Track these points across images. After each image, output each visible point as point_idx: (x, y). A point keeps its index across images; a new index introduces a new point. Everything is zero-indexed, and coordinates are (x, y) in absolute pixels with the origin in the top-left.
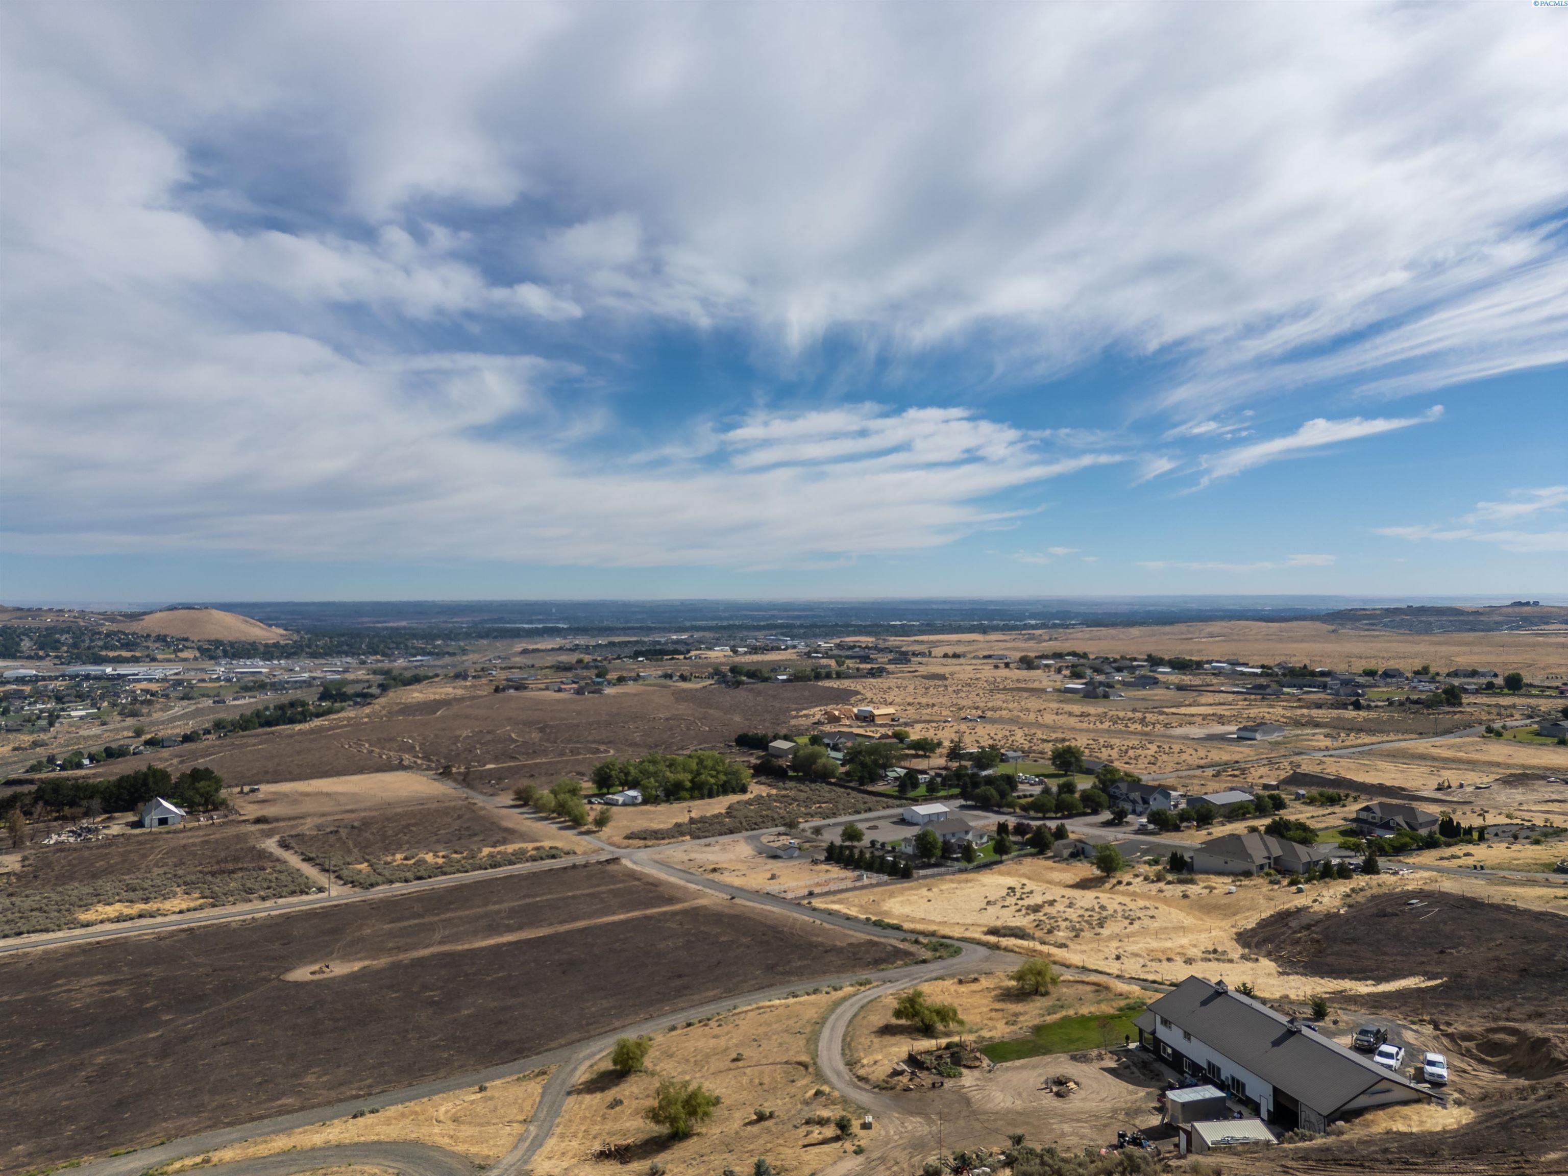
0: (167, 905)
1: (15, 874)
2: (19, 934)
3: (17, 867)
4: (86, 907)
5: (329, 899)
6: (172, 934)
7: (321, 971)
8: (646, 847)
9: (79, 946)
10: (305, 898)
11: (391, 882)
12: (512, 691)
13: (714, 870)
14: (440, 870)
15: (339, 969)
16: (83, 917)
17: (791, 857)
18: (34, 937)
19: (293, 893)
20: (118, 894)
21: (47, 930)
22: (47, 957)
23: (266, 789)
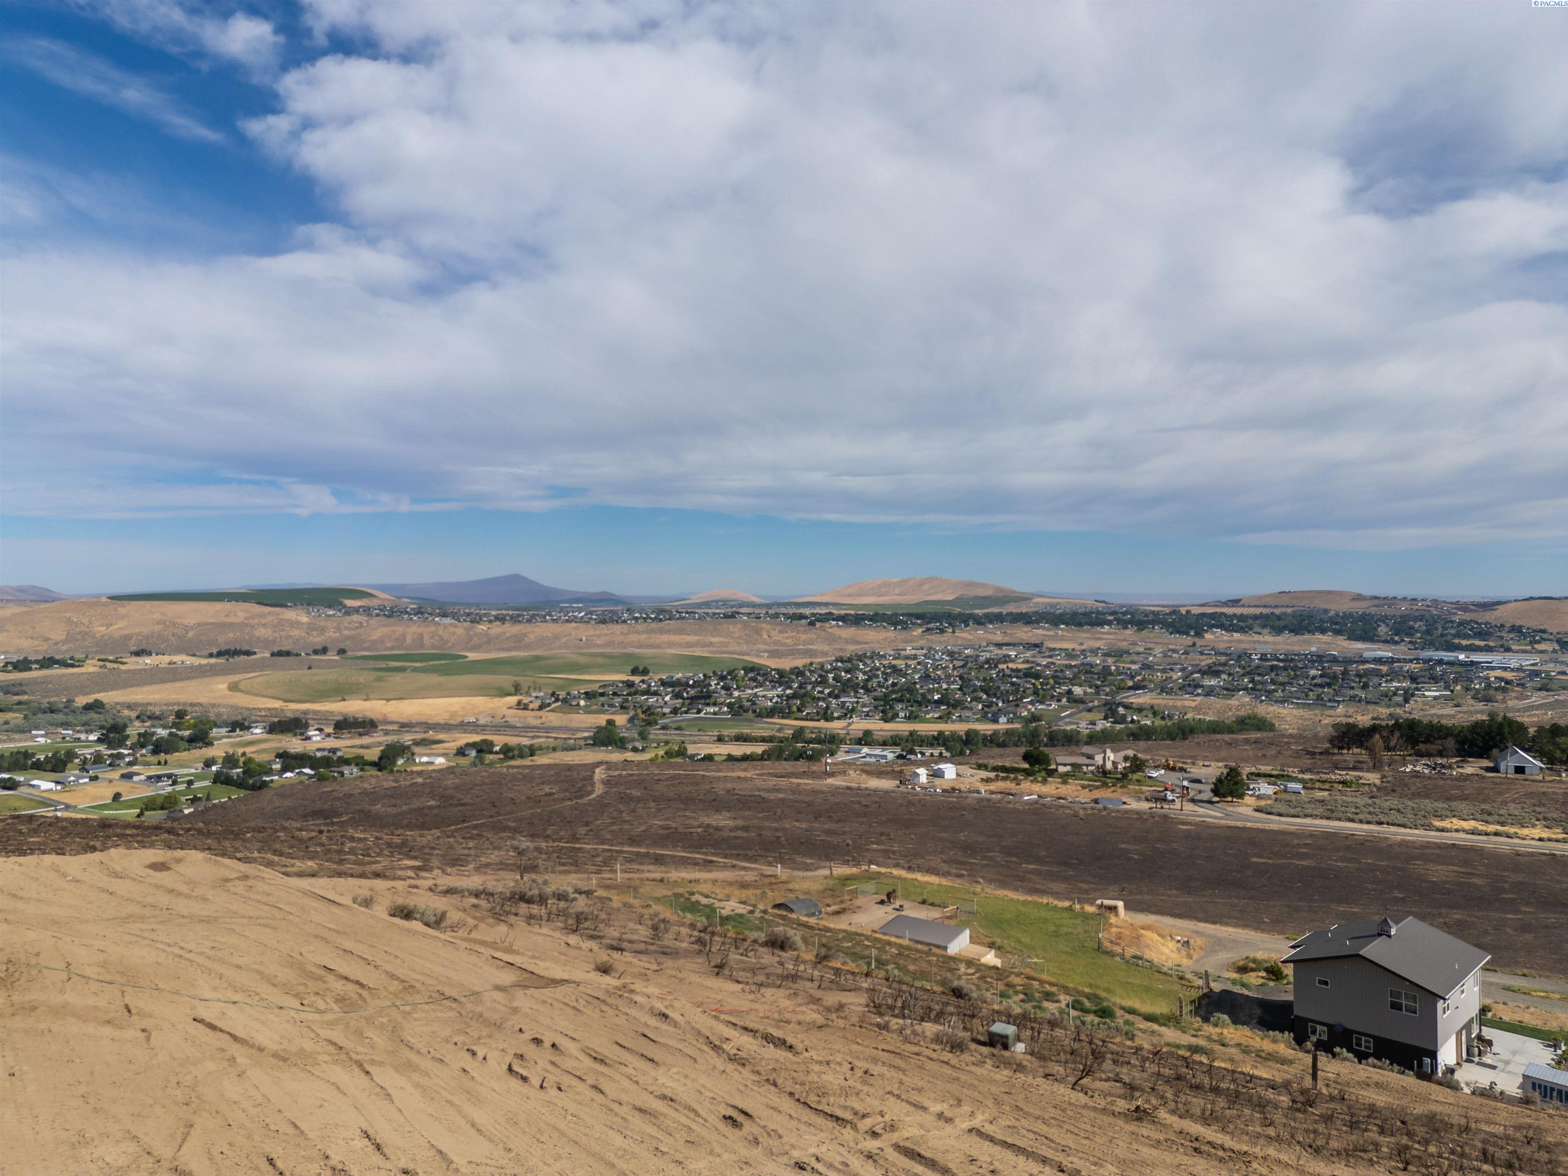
0: (1525, 832)
1: (1375, 785)
2: (1380, 823)
3: (1378, 782)
4: (1442, 817)
6: (1531, 854)
9: (1435, 843)
16: (1437, 823)
18: (1393, 829)
20: (1473, 814)
21: (1405, 826)
22: (1404, 844)
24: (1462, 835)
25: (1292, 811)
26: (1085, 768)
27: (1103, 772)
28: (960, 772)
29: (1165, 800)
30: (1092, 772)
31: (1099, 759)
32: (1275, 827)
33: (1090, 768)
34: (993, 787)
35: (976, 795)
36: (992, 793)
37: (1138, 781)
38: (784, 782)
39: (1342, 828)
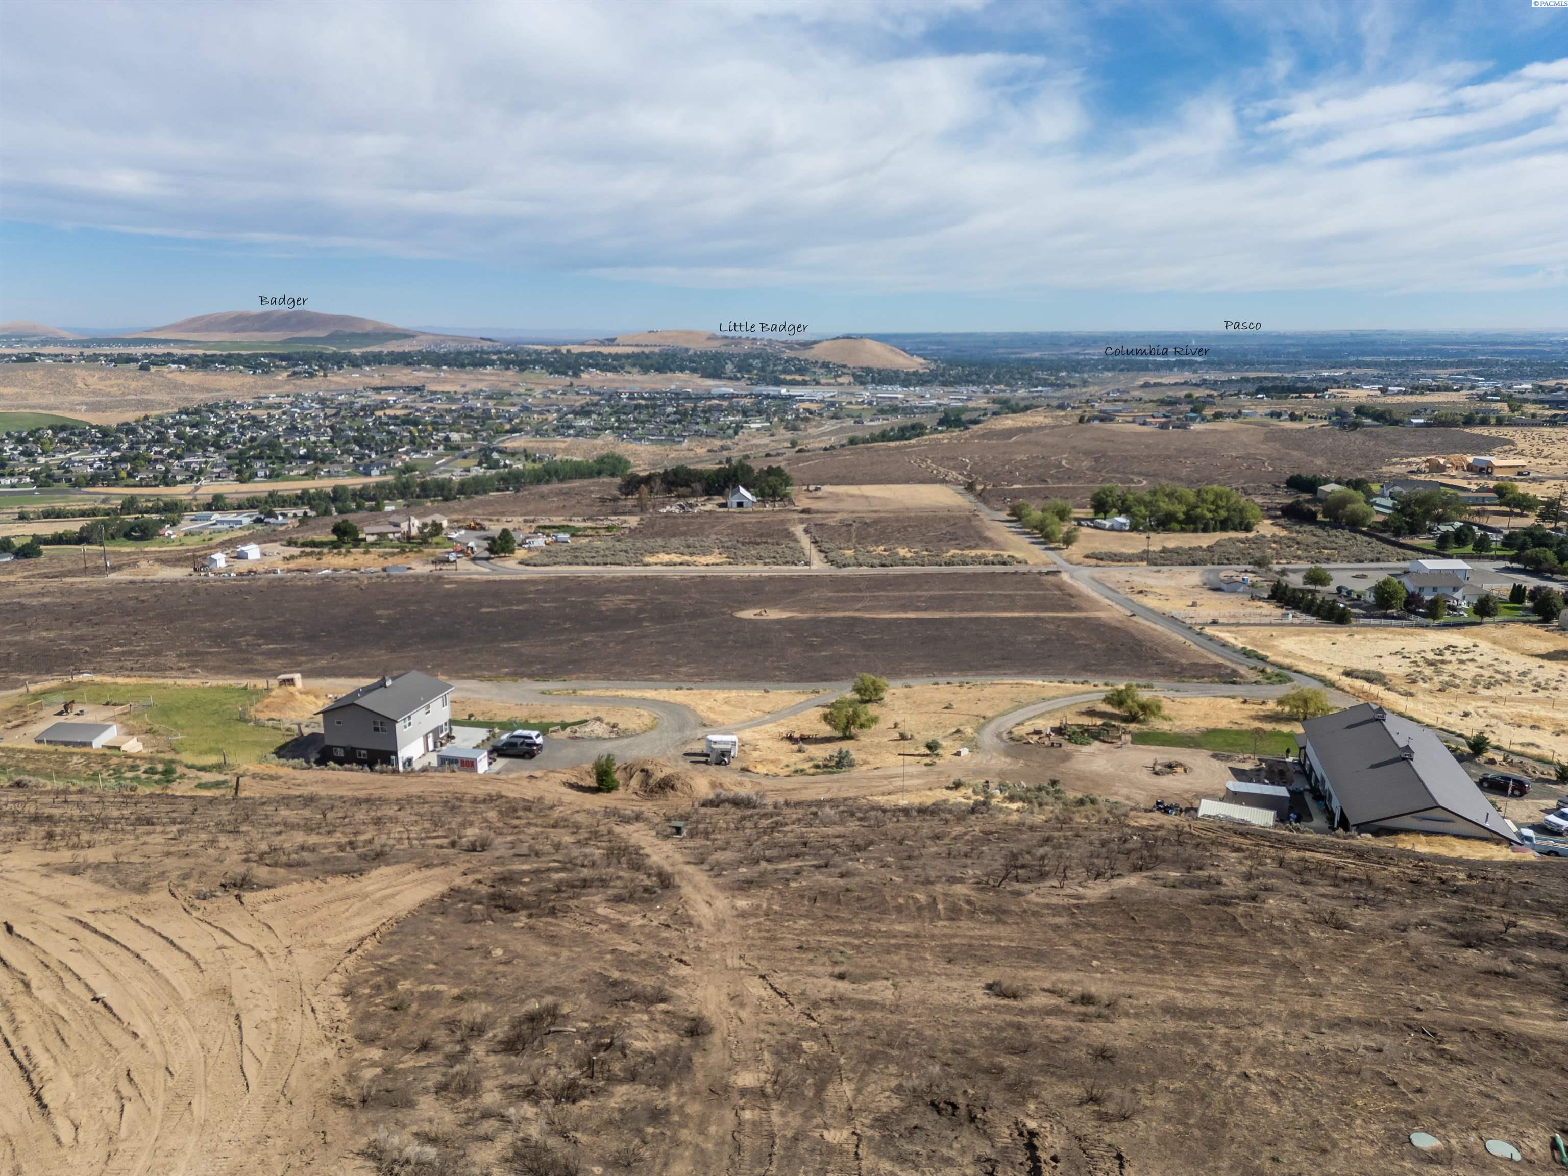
0: (703, 559)
1: (630, 528)
2: (606, 564)
3: (635, 524)
4: (654, 553)
5: (810, 570)
6: (692, 578)
7: (761, 614)
8: (1097, 566)
9: (634, 577)
10: (794, 567)
11: (860, 565)
12: (1097, 422)
13: (1141, 592)
14: (904, 562)
15: (773, 614)
16: (648, 559)
17: (1234, 591)
18: (614, 568)
19: (787, 563)
20: (678, 548)
21: (622, 564)
22: (613, 580)
23: (827, 489)
24: (659, 568)
25: (546, 560)
26: (391, 536)
27: (408, 538)
28: (267, 551)
29: (447, 561)
30: (398, 539)
31: (404, 526)
32: (523, 577)
33: (397, 535)
34: (292, 565)
35: (272, 575)
36: (289, 571)
37: (437, 543)
38: (55, 584)
39: (577, 572)
